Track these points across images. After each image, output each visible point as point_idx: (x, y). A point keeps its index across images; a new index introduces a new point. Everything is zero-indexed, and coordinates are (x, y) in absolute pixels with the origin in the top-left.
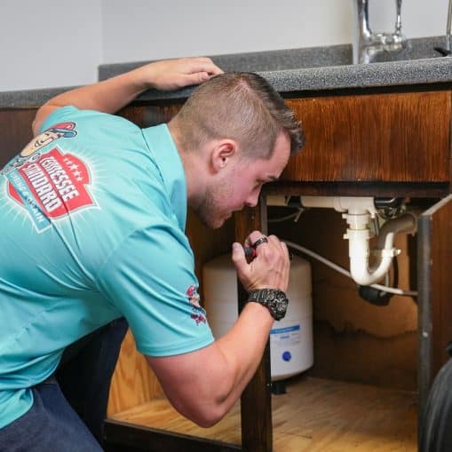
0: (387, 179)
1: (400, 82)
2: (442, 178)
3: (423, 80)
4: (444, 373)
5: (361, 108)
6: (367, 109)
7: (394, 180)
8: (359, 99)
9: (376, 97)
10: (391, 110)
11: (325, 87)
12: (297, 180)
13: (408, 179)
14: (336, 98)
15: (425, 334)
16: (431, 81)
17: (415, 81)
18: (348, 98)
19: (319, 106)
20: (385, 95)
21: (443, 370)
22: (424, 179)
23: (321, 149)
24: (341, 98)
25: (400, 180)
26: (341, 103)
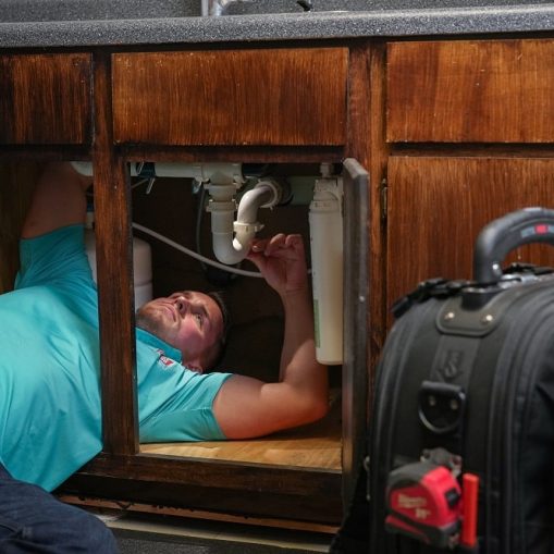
0: (277, 143)
1: (292, 36)
2: (338, 141)
3: (317, 34)
4: (395, 333)
5: (247, 64)
6: (254, 65)
7: (285, 144)
8: (244, 54)
9: (264, 52)
10: (281, 66)
11: (205, 40)
12: (171, 144)
13: (300, 142)
14: (218, 52)
15: (362, 298)
16: (326, 36)
17: (309, 36)
18: (232, 52)
19: (198, 61)
20: (274, 50)
21: (393, 330)
22: (318, 143)
23: (200, 108)
24: (224, 52)
25: (291, 143)
26: (224, 58)
